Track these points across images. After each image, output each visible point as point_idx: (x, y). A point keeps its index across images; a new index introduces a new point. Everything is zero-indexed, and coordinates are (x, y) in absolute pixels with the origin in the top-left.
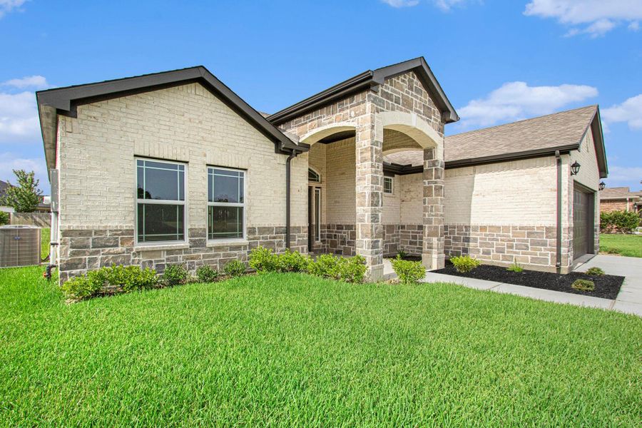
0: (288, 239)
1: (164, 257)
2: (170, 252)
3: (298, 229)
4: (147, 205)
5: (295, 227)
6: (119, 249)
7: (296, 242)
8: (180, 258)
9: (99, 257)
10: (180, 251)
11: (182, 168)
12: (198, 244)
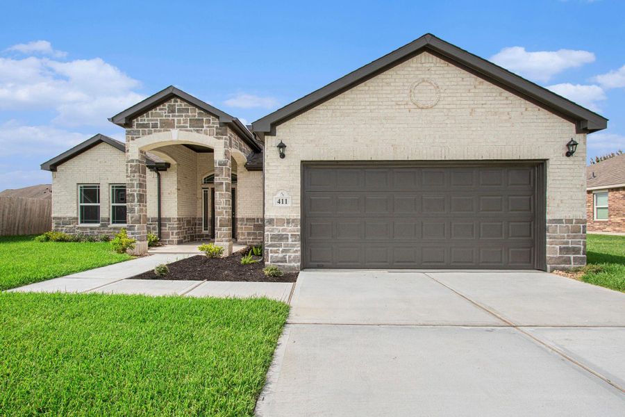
0: (160, 225)
1: (89, 231)
2: (91, 228)
3: (169, 219)
4: (86, 206)
5: (166, 218)
6: (71, 226)
7: (167, 228)
8: (96, 232)
9: (64, 229)
10: (95, 228)
11: (99, 187)
12: (104, 226)
